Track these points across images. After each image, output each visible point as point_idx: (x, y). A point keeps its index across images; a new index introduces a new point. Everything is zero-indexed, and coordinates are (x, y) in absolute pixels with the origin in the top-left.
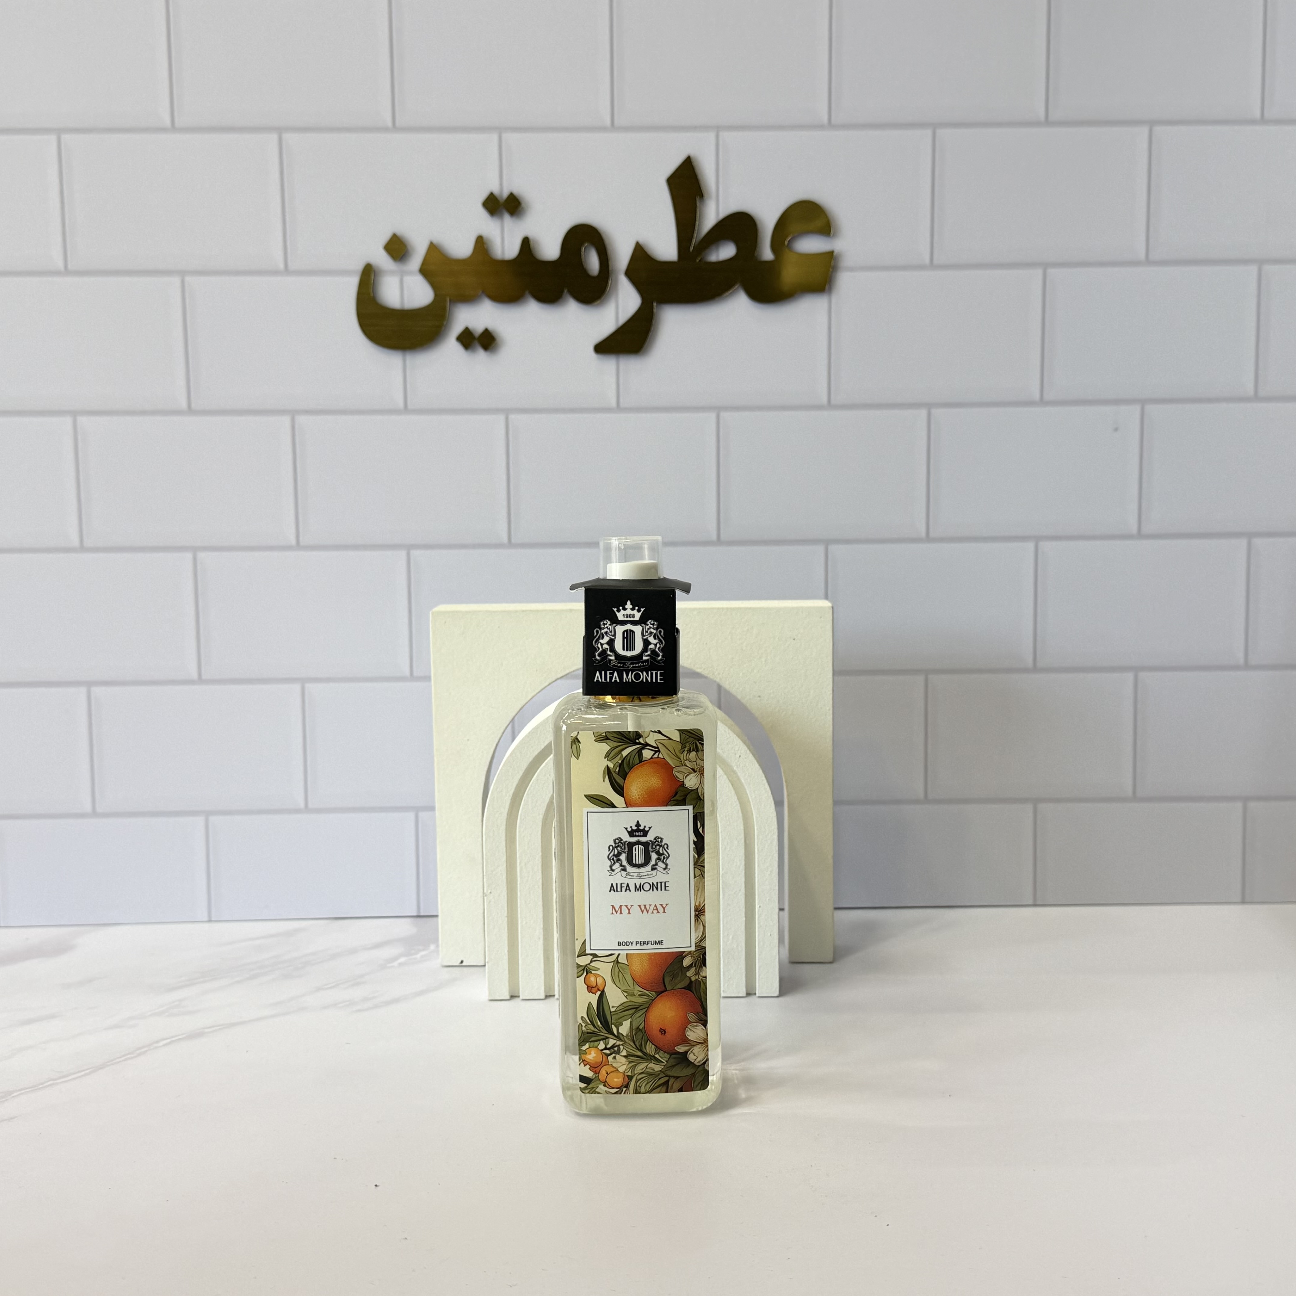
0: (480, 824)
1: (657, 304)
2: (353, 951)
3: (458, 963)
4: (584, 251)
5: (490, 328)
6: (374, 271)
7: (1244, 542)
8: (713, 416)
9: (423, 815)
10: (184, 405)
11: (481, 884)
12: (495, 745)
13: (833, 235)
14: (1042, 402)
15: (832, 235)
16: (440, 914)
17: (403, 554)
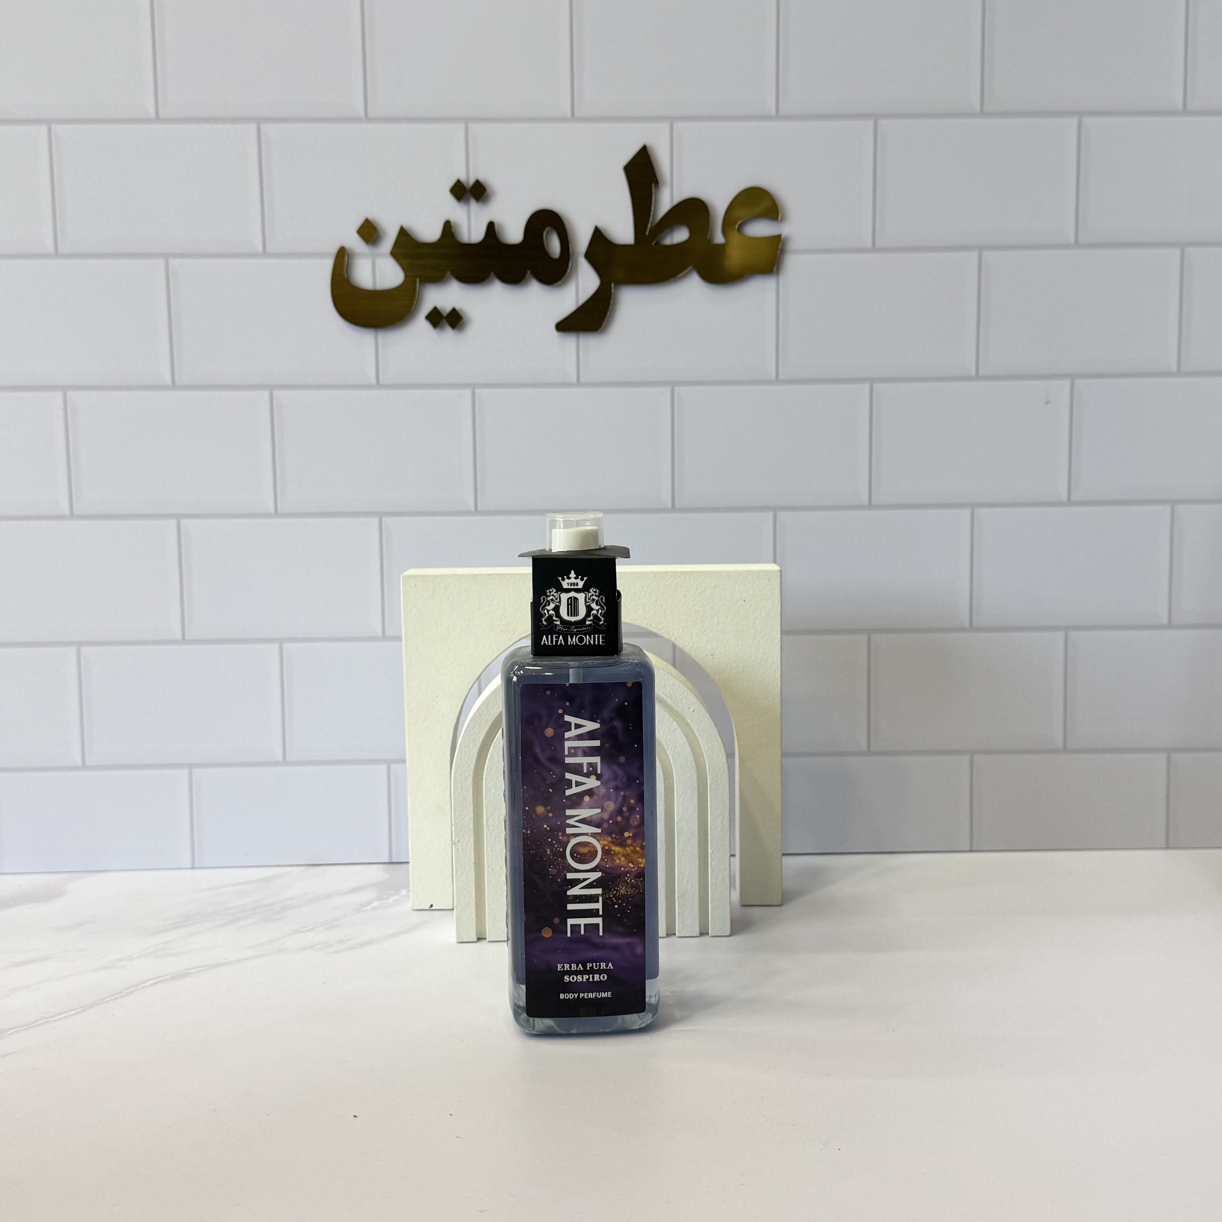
0: (449, 776)
1: (615, 285)
2: (329, 896)
3: (427, 907)
4: (546, 235)
5: (457, 308)
6: (348, 255)
7: (1167, 509)
8: (667, 390)
9: (394, 767)
10: (168, 381)
11: (450, 832)
12: (462, 701)
13: (782, 219)
14: (978, 377)
15: (778, 220)
16: (410, 861)
17: (375, 521)
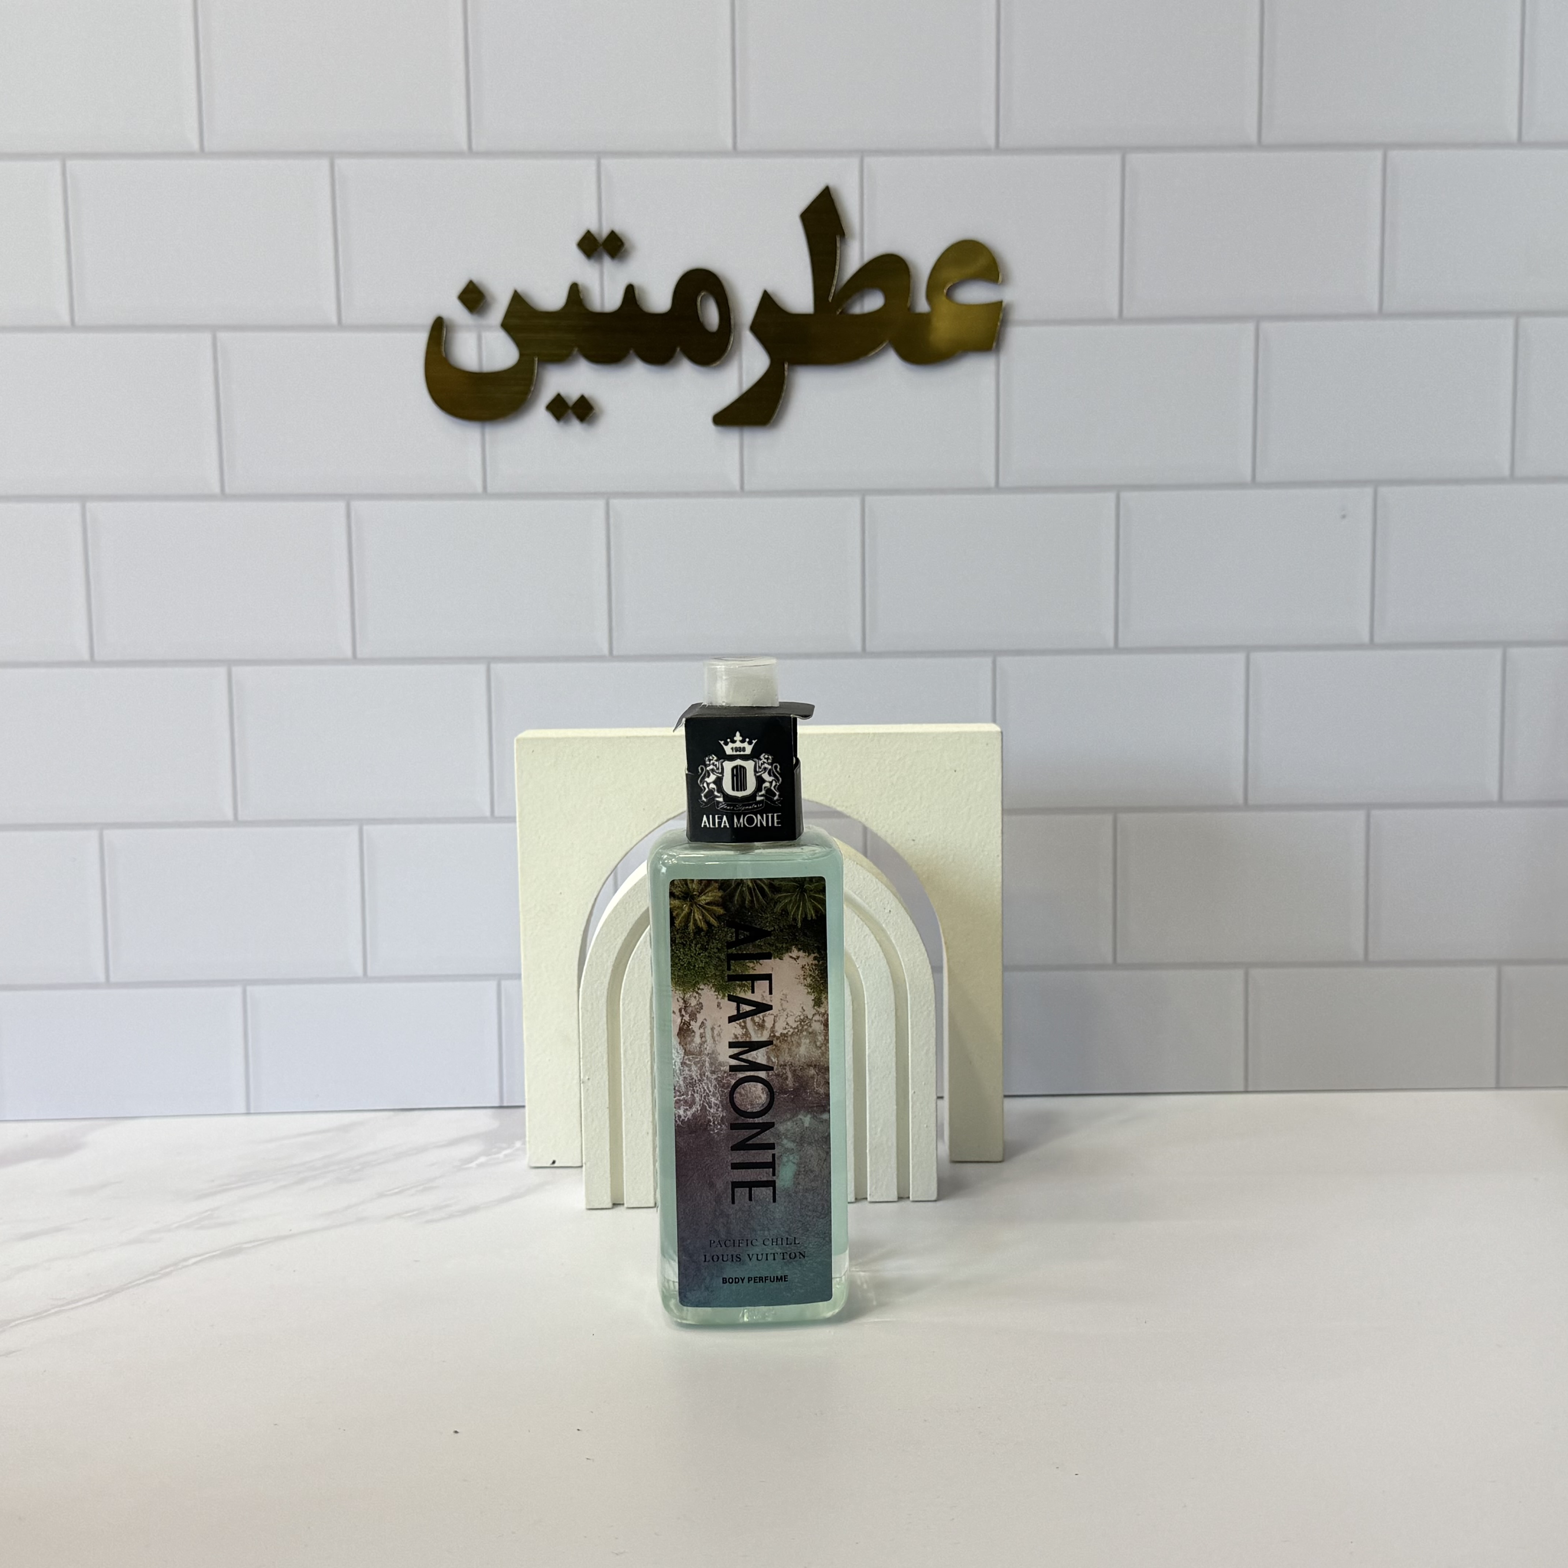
0: (576, 997)
1: (789, 365)
2: (422, 1149)
3: (548, 1164)
4: (701, 301)
5: (586, 395)
7: (1497, 653)
8: (856, 501)
9: (505, 984)
10: (216, 489)
11: (577, 1068)
12: (593, 900)
13: (1003, 281)
14: (1254, 484)
15: (999, 283)
16: (526, 1104)
17: (481, 668)
